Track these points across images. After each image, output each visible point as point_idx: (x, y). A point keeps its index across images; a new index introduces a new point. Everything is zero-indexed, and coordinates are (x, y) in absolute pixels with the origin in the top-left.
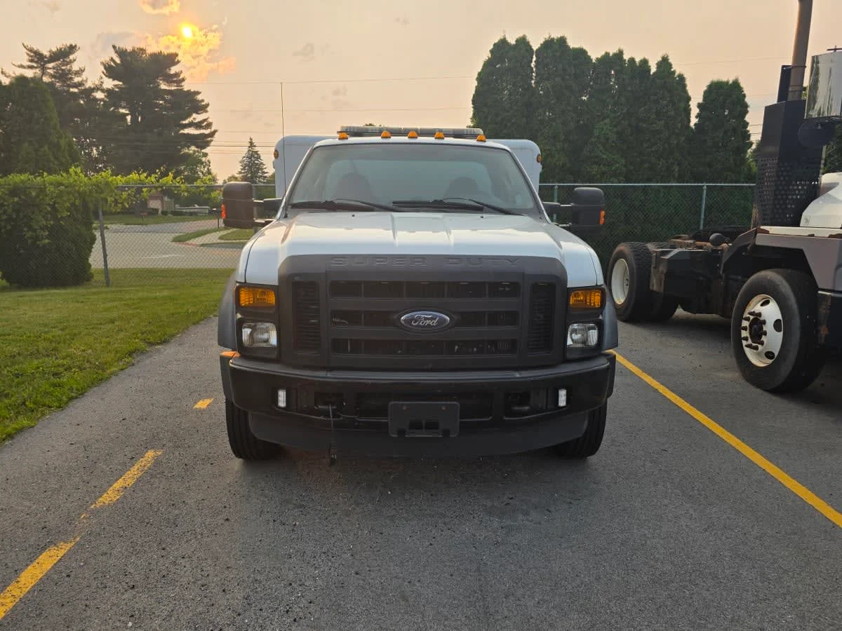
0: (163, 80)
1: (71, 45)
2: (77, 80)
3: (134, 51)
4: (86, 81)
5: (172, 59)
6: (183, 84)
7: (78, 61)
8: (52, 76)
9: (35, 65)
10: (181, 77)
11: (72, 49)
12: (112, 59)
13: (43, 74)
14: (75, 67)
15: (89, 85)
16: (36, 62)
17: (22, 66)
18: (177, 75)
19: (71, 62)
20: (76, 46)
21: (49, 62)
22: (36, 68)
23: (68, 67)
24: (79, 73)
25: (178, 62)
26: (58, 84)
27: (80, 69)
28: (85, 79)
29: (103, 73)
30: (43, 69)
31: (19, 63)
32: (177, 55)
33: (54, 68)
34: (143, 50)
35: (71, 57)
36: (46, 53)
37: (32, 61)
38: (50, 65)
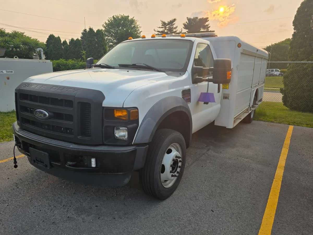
0: (202, 28)
1: (174, 19)
2: (174, 30)
3: (194, 18)
4: (177, 31)
5: (206, 20)
6: (209, 28)
7: (176, 24)
8: (168, 30)
9: (163, 27)
10: (209, 26)
11: (175, 20)
12: (187, 22)
13: (165, 29)
14: (174, 26)
15: (178, 32)
16: (164, 26)
17: (160, 27)
18: (207, 25)
19: (174, 25)
20: (176, 19)
21: (167, 25)
22: (163, 28)
23: (172, 26)
24: (175, 28)
25: (208, 20)
26: (169, 32)
27: (176, 27)
28: (177, 30)
29: (183, 27)
30: (165, 27)
31: (159, 27)
32: (208, 18)
33: (168, 27)
34: (197, 18)
35: (174, 23)
36: (167, 22)
37: (162, 25)
38: (167, 26)
